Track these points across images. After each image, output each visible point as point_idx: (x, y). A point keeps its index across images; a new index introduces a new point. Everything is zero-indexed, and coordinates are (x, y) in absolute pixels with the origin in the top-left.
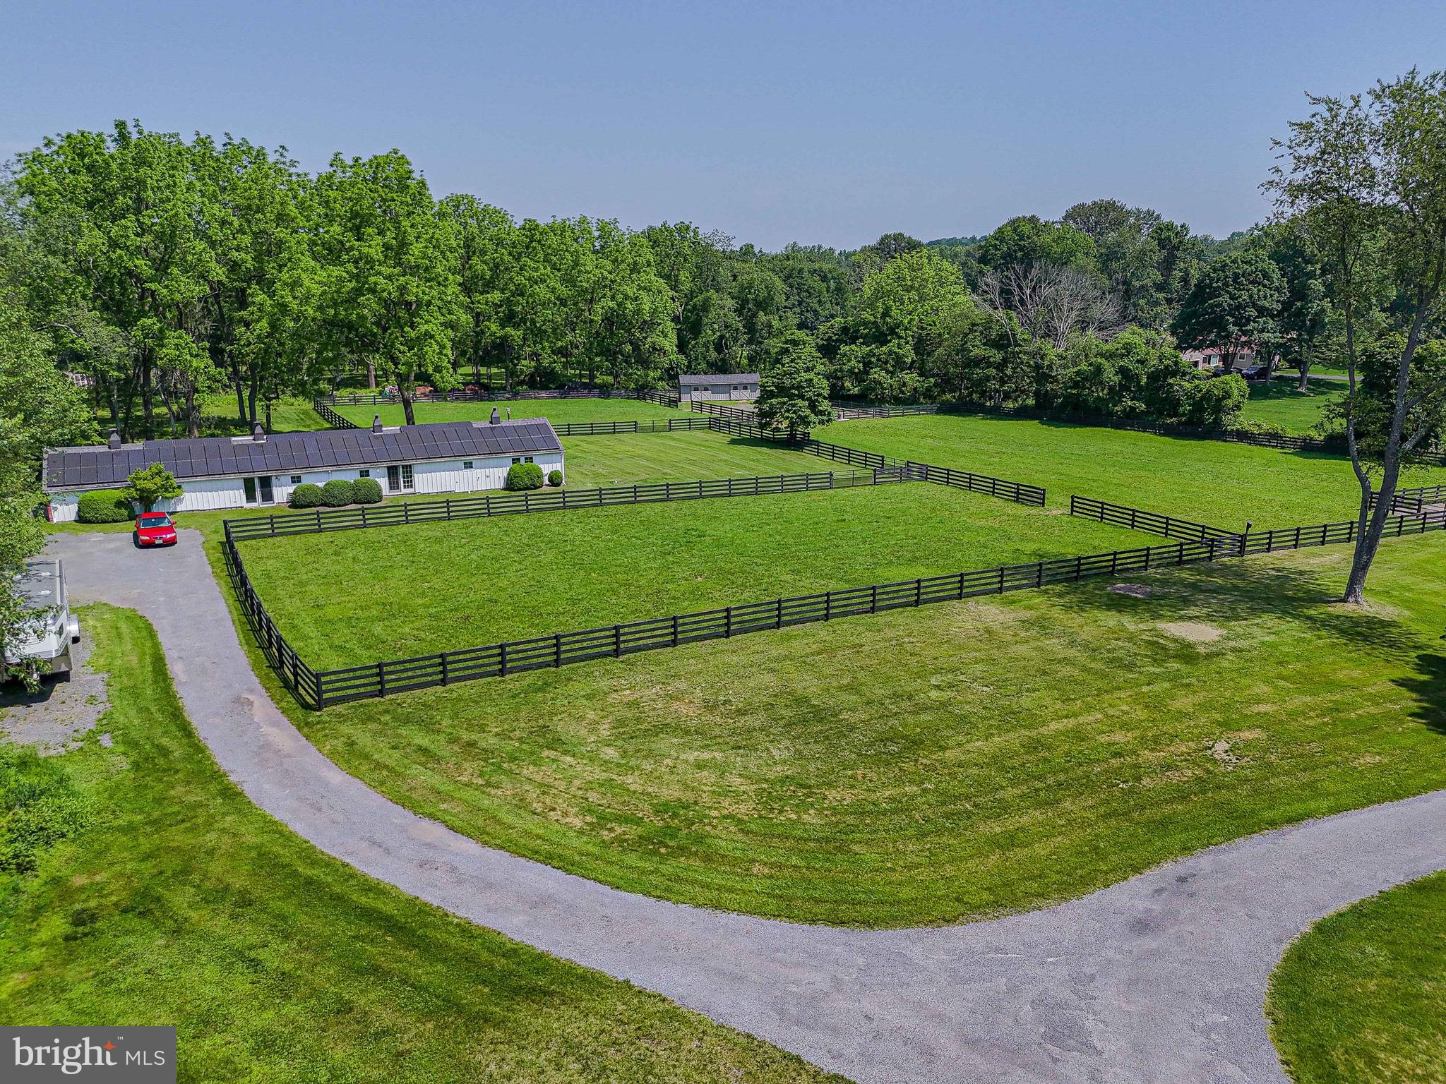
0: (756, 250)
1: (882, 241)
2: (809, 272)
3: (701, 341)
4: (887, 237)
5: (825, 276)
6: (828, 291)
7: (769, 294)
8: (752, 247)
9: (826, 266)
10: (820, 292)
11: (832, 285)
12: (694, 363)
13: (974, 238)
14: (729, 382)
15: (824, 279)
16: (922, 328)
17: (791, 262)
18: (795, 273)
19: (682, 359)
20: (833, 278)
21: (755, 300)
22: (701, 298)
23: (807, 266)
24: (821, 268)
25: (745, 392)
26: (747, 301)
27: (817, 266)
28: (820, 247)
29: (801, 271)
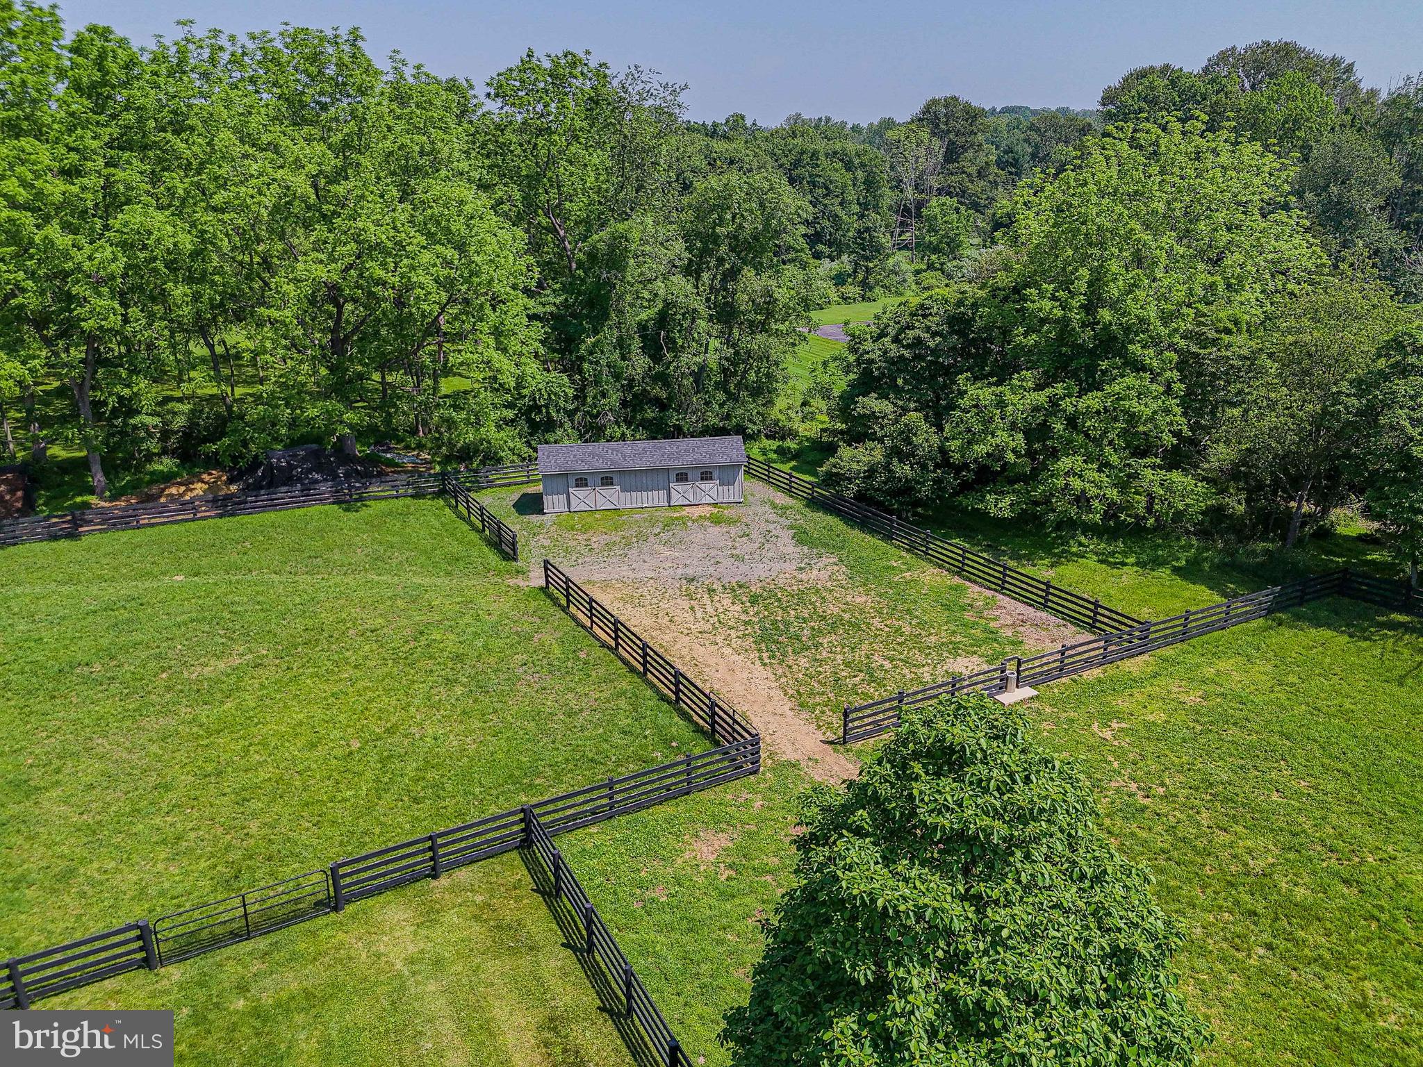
0: (749, 123)
1: (927, 109)
2: (827, 155)
3: (609, 334)
4: (934, 102)
5: (851, 161)
6: (854, 185)
7: (767, 225)
8: (743, 118)
9: (851, 147)
10: (844, 186)
11: (860, 174)
12: (591, 392)
13: (994, 109)
14: (666, 463)
15: (849, 167)
16: (1203, 341)
17: (798, 141)
18: (806, 159)
19: (563, 384)
20: (863, 165)
21: (733, 237)
22: (605, 234)
23: (821, 145)
24: (844, 150)
25: (706, 486)
26: (715, 238)
27: (838, 146)
28: (828, 120)
29: (815, 155)
